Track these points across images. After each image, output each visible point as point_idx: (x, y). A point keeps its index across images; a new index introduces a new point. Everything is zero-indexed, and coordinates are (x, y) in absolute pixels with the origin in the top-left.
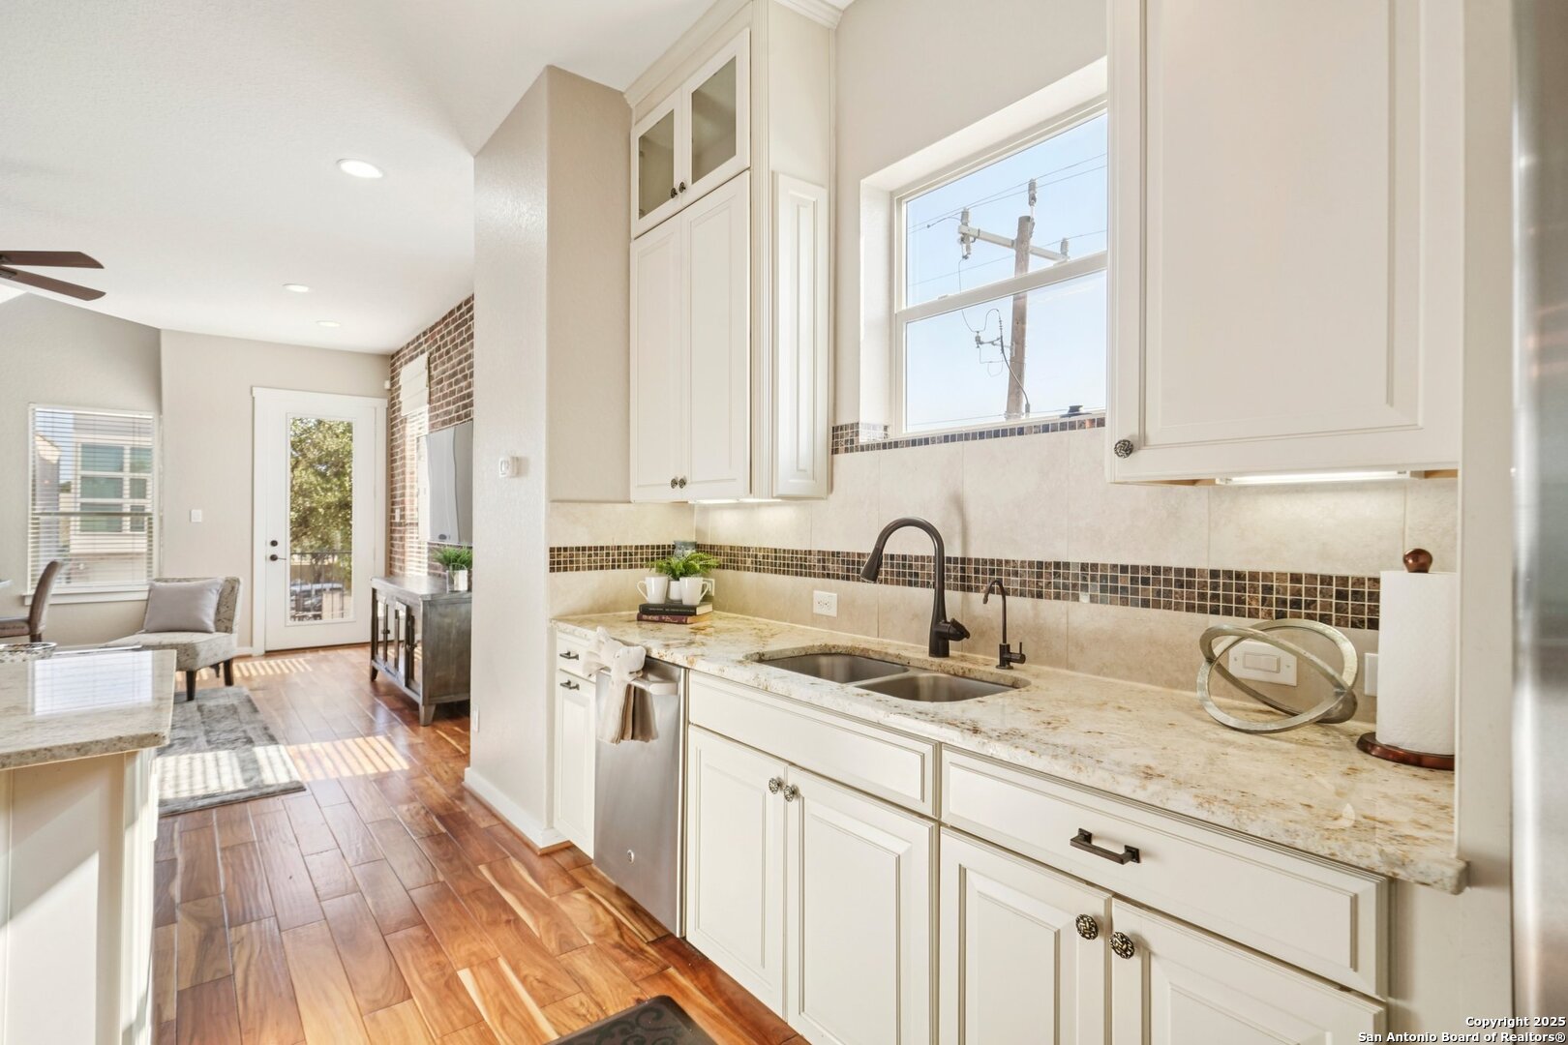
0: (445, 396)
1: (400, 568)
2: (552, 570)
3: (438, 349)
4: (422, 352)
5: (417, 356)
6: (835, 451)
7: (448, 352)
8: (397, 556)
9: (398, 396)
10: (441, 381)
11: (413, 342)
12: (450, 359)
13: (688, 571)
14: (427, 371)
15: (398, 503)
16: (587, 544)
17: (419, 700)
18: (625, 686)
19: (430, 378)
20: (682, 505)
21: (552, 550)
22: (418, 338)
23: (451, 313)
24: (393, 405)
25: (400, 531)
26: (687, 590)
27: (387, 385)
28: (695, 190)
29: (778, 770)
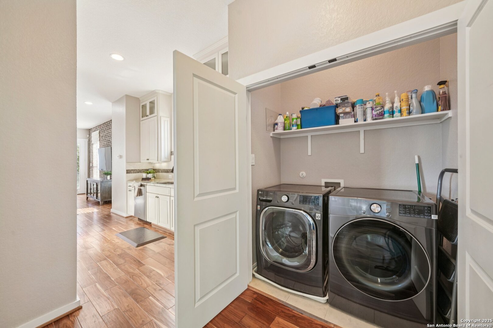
0: (103, 140)
1: (92, 177)
2: (127, 173)
3: (102, 130)
4: (98, 130)
5: (96, 130)
6: (171, 155)
7: (104, 131)
8: (91, 174)
9: (91, 139)
10: (102, 137)
11: (95, 127)
12: (105, 132)
13: (150, 173)
14: (99, 134)
15: (91, 162)
16: (133, 169)
17: (100, 201)
18: (138, 189)
19: (100, 136)
20: (150, 163)
21: (127, 170)
22: (96, 127)
23: (105, 123)
24: (89, 141)
25: (92, 169)
26: (150, 176)
27: (88, 136)
28: (150, 116)
29: (156, 195)
